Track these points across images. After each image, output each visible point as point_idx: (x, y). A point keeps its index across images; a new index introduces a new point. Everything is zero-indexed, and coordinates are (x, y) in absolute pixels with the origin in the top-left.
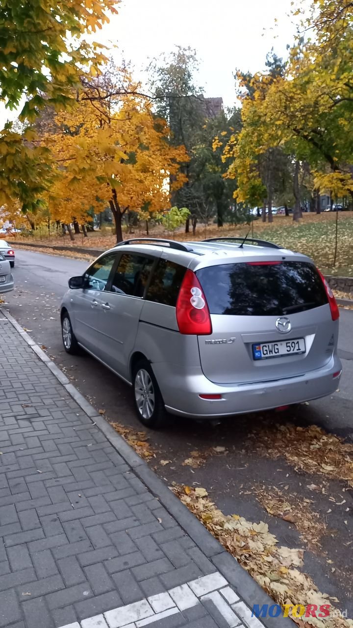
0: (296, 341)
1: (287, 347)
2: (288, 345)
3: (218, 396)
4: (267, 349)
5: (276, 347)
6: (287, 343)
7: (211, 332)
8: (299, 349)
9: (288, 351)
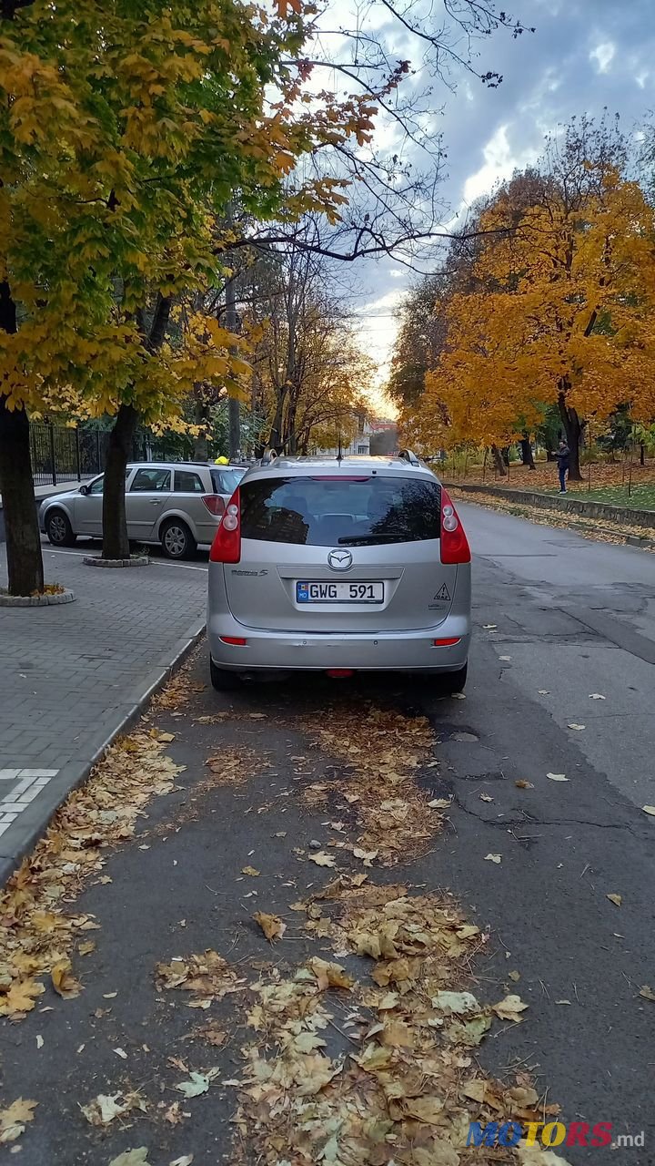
0: (367, 585)
1: (351, 591)
2: (353, 588)
3: (242, 641)
4: (318, 589)
5: (332, 589)
6: (351, 586)
7: (238, 561)
8: (372, 597)
9: (351, 596)
